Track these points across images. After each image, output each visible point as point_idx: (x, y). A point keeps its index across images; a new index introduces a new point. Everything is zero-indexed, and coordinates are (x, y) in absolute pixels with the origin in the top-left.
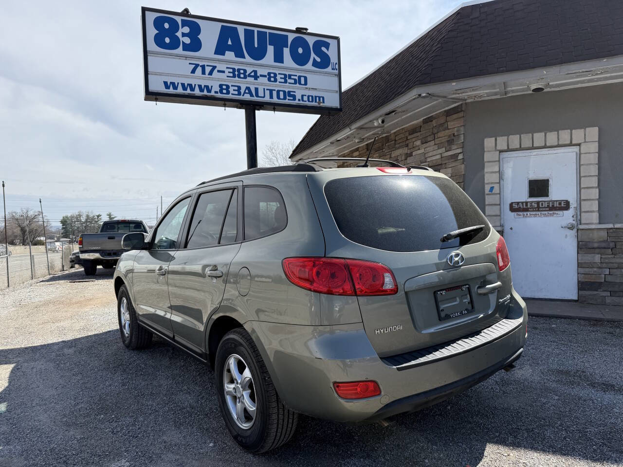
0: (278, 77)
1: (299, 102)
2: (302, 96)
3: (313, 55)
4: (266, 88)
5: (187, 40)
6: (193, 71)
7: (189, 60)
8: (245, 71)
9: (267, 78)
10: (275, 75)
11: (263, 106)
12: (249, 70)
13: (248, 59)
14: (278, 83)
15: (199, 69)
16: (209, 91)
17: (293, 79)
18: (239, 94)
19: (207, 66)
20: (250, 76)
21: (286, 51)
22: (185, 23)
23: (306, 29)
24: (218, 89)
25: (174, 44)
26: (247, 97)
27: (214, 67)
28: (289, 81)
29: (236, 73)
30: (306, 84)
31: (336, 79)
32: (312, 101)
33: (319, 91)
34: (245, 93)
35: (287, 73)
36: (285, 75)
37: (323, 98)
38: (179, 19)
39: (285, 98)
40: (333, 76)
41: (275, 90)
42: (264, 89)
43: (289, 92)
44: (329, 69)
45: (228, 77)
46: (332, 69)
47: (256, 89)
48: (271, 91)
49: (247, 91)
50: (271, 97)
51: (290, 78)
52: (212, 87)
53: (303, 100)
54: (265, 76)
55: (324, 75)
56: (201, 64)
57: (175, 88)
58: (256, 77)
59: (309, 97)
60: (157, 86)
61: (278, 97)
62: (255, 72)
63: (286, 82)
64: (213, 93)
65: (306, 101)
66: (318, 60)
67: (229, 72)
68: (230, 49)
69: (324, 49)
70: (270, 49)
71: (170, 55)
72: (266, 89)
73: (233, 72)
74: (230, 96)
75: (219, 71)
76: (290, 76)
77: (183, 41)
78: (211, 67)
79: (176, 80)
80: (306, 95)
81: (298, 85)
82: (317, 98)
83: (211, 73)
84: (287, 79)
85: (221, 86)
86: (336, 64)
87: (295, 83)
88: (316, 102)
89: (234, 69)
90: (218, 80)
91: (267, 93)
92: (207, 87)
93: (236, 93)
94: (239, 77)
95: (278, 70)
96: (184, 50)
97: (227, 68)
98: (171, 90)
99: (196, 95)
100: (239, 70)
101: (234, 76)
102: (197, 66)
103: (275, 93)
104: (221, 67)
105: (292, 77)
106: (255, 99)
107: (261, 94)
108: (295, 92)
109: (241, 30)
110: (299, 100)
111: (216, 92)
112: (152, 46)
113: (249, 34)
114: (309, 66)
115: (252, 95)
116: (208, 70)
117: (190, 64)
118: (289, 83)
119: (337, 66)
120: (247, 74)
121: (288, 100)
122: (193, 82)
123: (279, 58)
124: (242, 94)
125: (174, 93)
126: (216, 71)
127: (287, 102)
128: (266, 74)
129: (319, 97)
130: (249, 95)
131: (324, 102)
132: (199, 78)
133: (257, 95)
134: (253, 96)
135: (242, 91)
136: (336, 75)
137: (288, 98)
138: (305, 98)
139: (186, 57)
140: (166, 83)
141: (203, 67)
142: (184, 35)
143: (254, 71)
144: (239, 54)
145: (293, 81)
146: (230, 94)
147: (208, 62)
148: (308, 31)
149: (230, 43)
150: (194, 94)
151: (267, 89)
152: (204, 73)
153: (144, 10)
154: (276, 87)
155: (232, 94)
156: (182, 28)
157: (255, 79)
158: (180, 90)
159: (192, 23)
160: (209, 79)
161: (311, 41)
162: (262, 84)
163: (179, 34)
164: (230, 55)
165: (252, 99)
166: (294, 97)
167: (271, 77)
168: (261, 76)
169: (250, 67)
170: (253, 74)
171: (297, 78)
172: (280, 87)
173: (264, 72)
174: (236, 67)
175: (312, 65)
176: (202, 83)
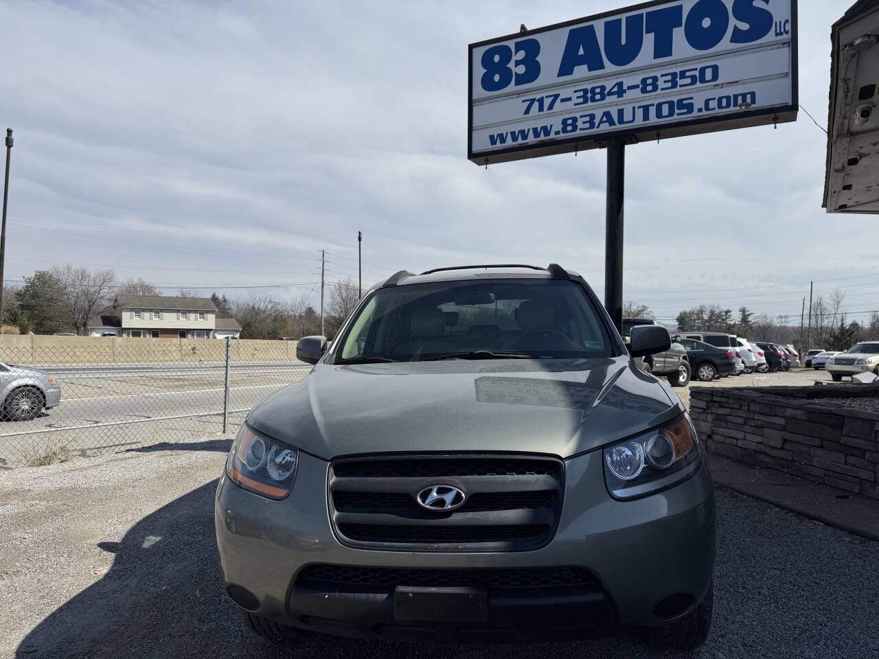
0: (661, 84)
1: (700, 114)
2: (707, 102)
3: (733, 22)
4: (637, 105)
5: (521, 69)
6: (527, 111)
7: (523, 96)
8: (603, 88)
9: (639, 90)
10: (655, 79)
12: (609, 84)
13: (609, 67)
14: (659, 91)
15: (536, 104)
16: (547, 133)
17: (688, 77)
18: (592, 126)
19: (547, 97)
20: (610, 93)
21: (679, 34)
22: (519, 47)
24: (559, 127)
25: (505, 80)
26: (605, 128)
27: (556, 96)
28: (680, 82)
29: (588, 96)
30: (715, 76)
31: (786, 51)
32: (728, 105)
33: (743, 84)
34: (601, 122)
35: (677, 70)
36: (674, 75)
37: (753, 94)
38: (511, 44)
39: (671, 113)
40: (778, 48)
41: (653, 105)
42: (634, 108)
43: (680, 101)
44: (770, 36)
45: (575, 104)
46: (777, 35)
47: (621, 112)
48: (646, 109)
49: (605, 119)
50: (646, 117)
51: (694, 79)
52: (551, 126)
54: (637, 87)
55: (757, 52)
56: (538, 96)
57: (503, 140)
58: (620, 92)
59: (720, 99)
60: (482, 144)
61: (659, 115)
62: (620, 85)
63: (674, 85)
64: (552, 136)
65: (714, 109)
66: (744, 26)
67: (578, 97)
68: (580, 61)
69: (757, 3)
70: (649, 40)
71: (500, 96)
72: (636, 108)
73: (584, 96)
74: (578, 133)
75: (562, 101)
76: (683, 75)
77: (516, 73)
78: (529, 102)
79: (504, 130)
80: (714, 99)
81: (698, 84)
82: (740, 98)
83: (551, 107)
84: (678, 79)
85: (564, 122)
86: (787, 21)
87: (693, 82)
88: (736, 104)
89: (585, 91)
90: (561, 113)
91: (639, 113)
92: (545, 128)
93: (587, 125)
94: (593, 100)
95: (662, 70)
96: (517, 84)
97: (575, 92)
98: (499, 146)
99: (529, 144)
100: (593, 89)
101: (585, 101)
102: (532, 101)
103: (652, 111)
104: (564, 93)
105: (687, 74)
106: (618, 127)
107: (628, 116)
108: (692, 98)
109: (599, 28)
110: (700, 110)
111: (557, 133)
112: (479, 92)
113: (612, 29)
114: (725, 43)
115: (612, 123)
116: (547, 102)
117: (523, 101)
118: (681, 86)
119: (788, 27)
120: (606, 92)
121: (678, 114)
122: (525, 126)
123: (663, 48)
124: (596, 125)
125: (501, 148)
126: (559, 100)
127: (675, 118)
128: (639, 83)
129: (744, 96)
130: (607, 124)
131: (753, 101)
132: (535, 118)
133: (621, 121)
134: (615, 125)
135: (597, 121)
136: (784, 44)
137: (677, 111)
138: (713, 104)
139: (518, 94)
140: (492, 137)
141: (541, 101)
142: (517, 63)
143: (617, 84)
144: (596, 64)
145: (688, 81)
146: (578, 130)
147: (548, 91)
149: (581, 52)
150: (527, 143)
151: (639, 107)
152: (541, 109)
153: (471, 47)
154: (655, 98)
155: (581, 129)
156: (516, 53)
157: (618, 97)
158: (509, 142)
159: (528, 41)
160: (547, 116)
162: (630, 101)
163: (511, 65)
164: (581, 71)
165: (613, 128)
166: (690, 108)
167: (648, 85)
168: (630, 88)
169: (611, 79)
170: (616, 89)
171: (697, 73)
172: (663, 97)
173: (636, 80)
174: (589, 87)
175: (731, 42)
176: (539, 124)
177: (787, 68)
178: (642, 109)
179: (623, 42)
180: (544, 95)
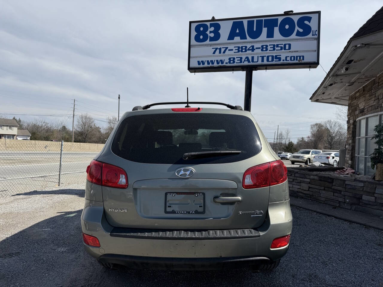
0: (269, 48)
1: (284, 62)
2: (286, 57)
3: (297, 28)
4: (259, 55)
5: (212, 35)
6: (214, 53)
7: (212, 46)
8: (246, 47)
9: (260, 50)
10: (267, 46)
11: (257, 67)
12: (249, 46)
13: (249, 39)
14: (268, 51)
15: (218, 50)
16: (222, 63)
18: (241, 62)
19: (223, 48)
20: (249, 50)
21: (276, 30)
22: (211, 25)
23: (292, 11)
24: (228, 61)
25: (205, 39)
26: (246, 63)
27: (227, 48)
28: (276, 48)
29: (240, 50)
30: (290, 48)
31: (316, 42)
32: (294, 60)
33: (300, 52)
34: (245, 61)
35: (276, 44)
36: (274, 45)
37: (303, 57)
38: (208, 24)
39: (272, 60)
40: (313, 40)
41: (266, 56)
42: (258, 57)
43: (276, 56)
44: (310, 36)
45: (234, 52)
46: (313, 35)
47: (253, 58)
48: (263, 57)
49: (246, 60)
50: (263, 61)
51: (281, 47)
52: (224, 60)
53: (286, 60)
54: (259, 48)
55: (305, 41)
56: (219, 47)
57: (203, 64)
58: (253, 50)
59: (291, 57)
60: (194, 64)
61: (268, 60)
62: (253, 47)
63: (274, 49)
64: (224, 64)
65: (289, 61)
66: (301, 30)
67: (236, 50)
68: (237, 35)
69: (306, 22)
70: (265, 30)
71: (202, 45)
72: (259, 57)
73: (238, 50)
74: (235, 64)
75: (229, 50)
76: (277, 46)
77: (210, 36)
78: (215, 49)
79: (204, 59)
80: (289, 57)
81: (283, 50)
82: (298, 57)
83: (224, 52)
84: (275, 47)
85: (230, 59)
86: (316, 31)
87: (281, 49)
88: (297, 60)
89: (239, 47)
90: (229, 55)
91: (260, 59)
92: (221, 61)
93: (239, 61)
94: (242, 51)
95: (269, 43)
96: (210, 41)
97: (234, 47)
98: (201, 66)
99: (215, 66)
100: (242, 47)
101: (239, 52)
102: (217, 49)
103: (265, 58)
104: (230, 47)
105: (279, 46)
106: (251, 63)
107: (255, 60)
108: (280, 55)
109: (245, 22)
110: (283, 60)
111: (227, 63)
112: (193, 42)
113: (250, 24)
114: (294, 36)
115: (249, 62)
116: (223, 50)
117: (213, 48)
118: (277, 50)
119: (317, 33)
120: (247, 49)
121: (275, 61)
122: (213, 59)
123: (270, 34)
124: (243, 62)
125: (203, 67)
126: (228, 50)
127: (274, 62)
128: (261, 47)
129: (300, 57)
130: (247, 62)
131: (303, 59)
132: (217, 56)
133: (253, 61)
134: (250, 62)
135: (243, 60)
136: (315, 39)
137: (275, 60)
138: (288, 59)
139: (211, 45)
140: (198, 62)
141: (220, 49)
142: (211, 32)
143: (252, 46)
144: (243, 37)
145: (280, 48)
146: (235, 63)
147: (223, 45)
148: (294, 12)
149: (238, 31)
151: (260, 57)
152: (220, 52)
153: (191, 23)
154: (267, 54)
155: (236, 63)
156: (210, 28)
157: (252, 51)
158: (206, 65)
159: (215, 24)
160: (222, 56)
161: (296, 19)
162: (257, 54)
163: (208, 32)
164: (237, 39)
165: (249, 64)
166: (280, 59)
167: (264, 48)
168: (257, 48)
169: (250, 44)
170: (251, 48)
171: (283, 46)
172: (270, 54)
173: (259, 45)
174: (240, 46)
175: (296, 35)
176: (219, 59)
177: (316, 48)
178: (261, 57)
179: (255, 30)
180: (222, 47)
